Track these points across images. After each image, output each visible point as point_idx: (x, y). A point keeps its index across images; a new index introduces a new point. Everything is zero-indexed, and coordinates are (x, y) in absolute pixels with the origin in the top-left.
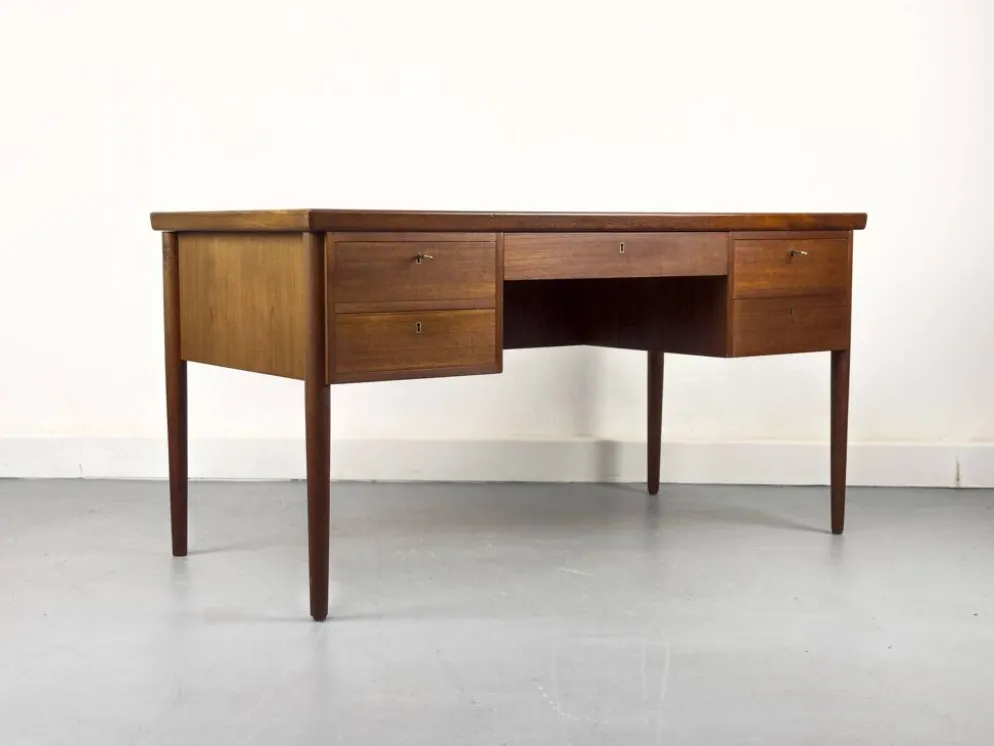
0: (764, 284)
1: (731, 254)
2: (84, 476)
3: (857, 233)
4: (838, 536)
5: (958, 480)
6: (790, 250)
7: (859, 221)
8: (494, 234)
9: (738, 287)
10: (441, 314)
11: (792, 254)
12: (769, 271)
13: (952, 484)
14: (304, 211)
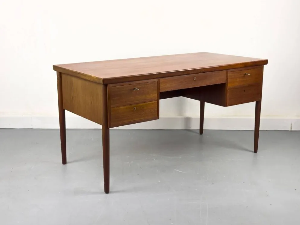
0: (236, 84)
1: (227, 77)
2: (33, 128)
3: (265, 66)
4: (255, 153)
5: (291, 128)
6: (245, 73)
7: (266, 62)
8: (157, 79)
9: (229, 86)
10: (142, 104)
11: (245, 74)
12: (238, 80)
13: (289, 130)
14: (101, 78)
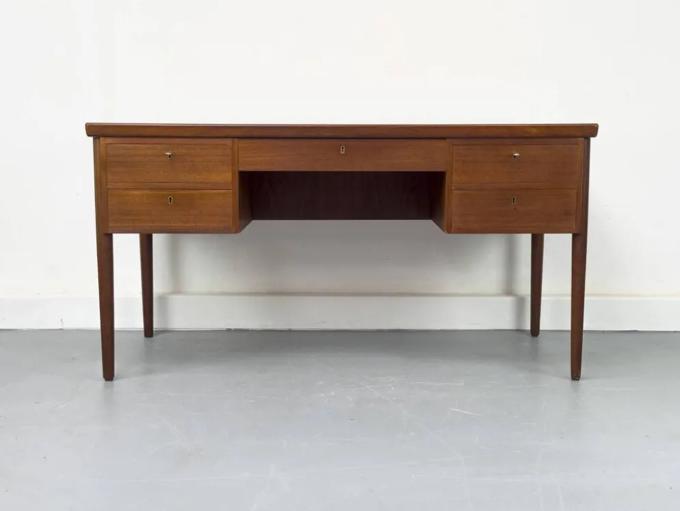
2: (65, 327)
7: (591, 130)
8: (230, 139)
9: (456, 181)
10: (189, 192)
12: (489, 169)
